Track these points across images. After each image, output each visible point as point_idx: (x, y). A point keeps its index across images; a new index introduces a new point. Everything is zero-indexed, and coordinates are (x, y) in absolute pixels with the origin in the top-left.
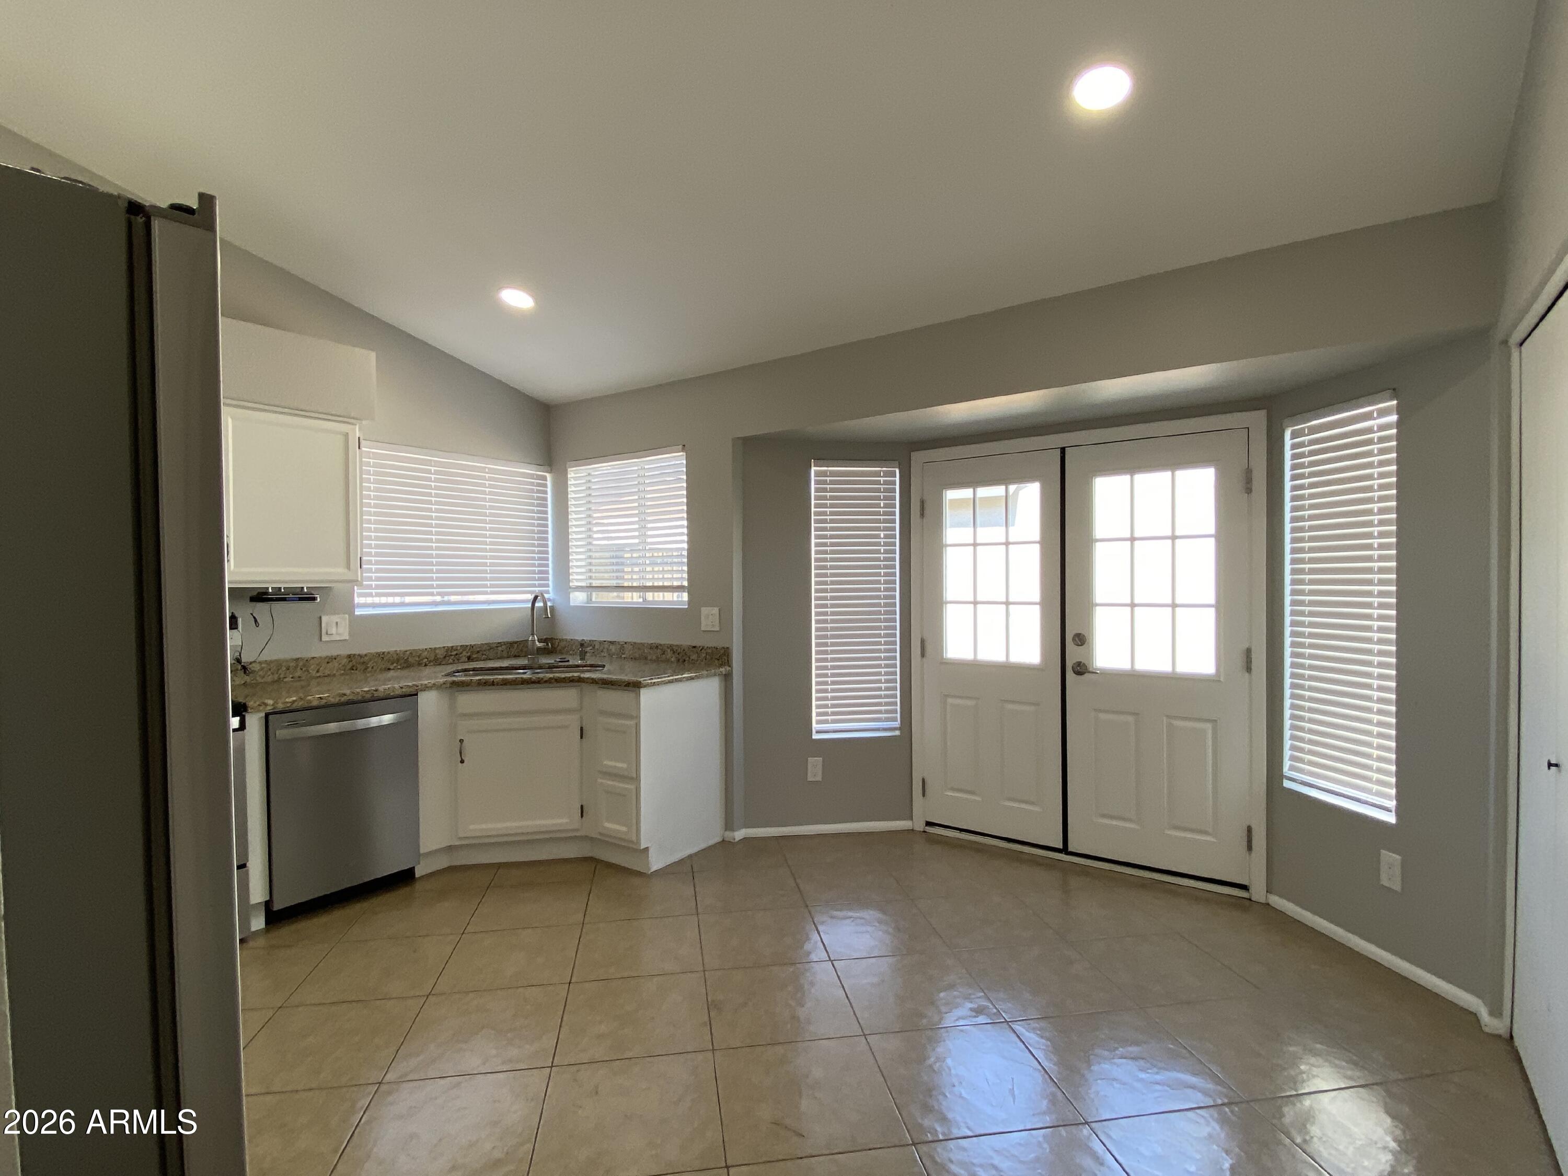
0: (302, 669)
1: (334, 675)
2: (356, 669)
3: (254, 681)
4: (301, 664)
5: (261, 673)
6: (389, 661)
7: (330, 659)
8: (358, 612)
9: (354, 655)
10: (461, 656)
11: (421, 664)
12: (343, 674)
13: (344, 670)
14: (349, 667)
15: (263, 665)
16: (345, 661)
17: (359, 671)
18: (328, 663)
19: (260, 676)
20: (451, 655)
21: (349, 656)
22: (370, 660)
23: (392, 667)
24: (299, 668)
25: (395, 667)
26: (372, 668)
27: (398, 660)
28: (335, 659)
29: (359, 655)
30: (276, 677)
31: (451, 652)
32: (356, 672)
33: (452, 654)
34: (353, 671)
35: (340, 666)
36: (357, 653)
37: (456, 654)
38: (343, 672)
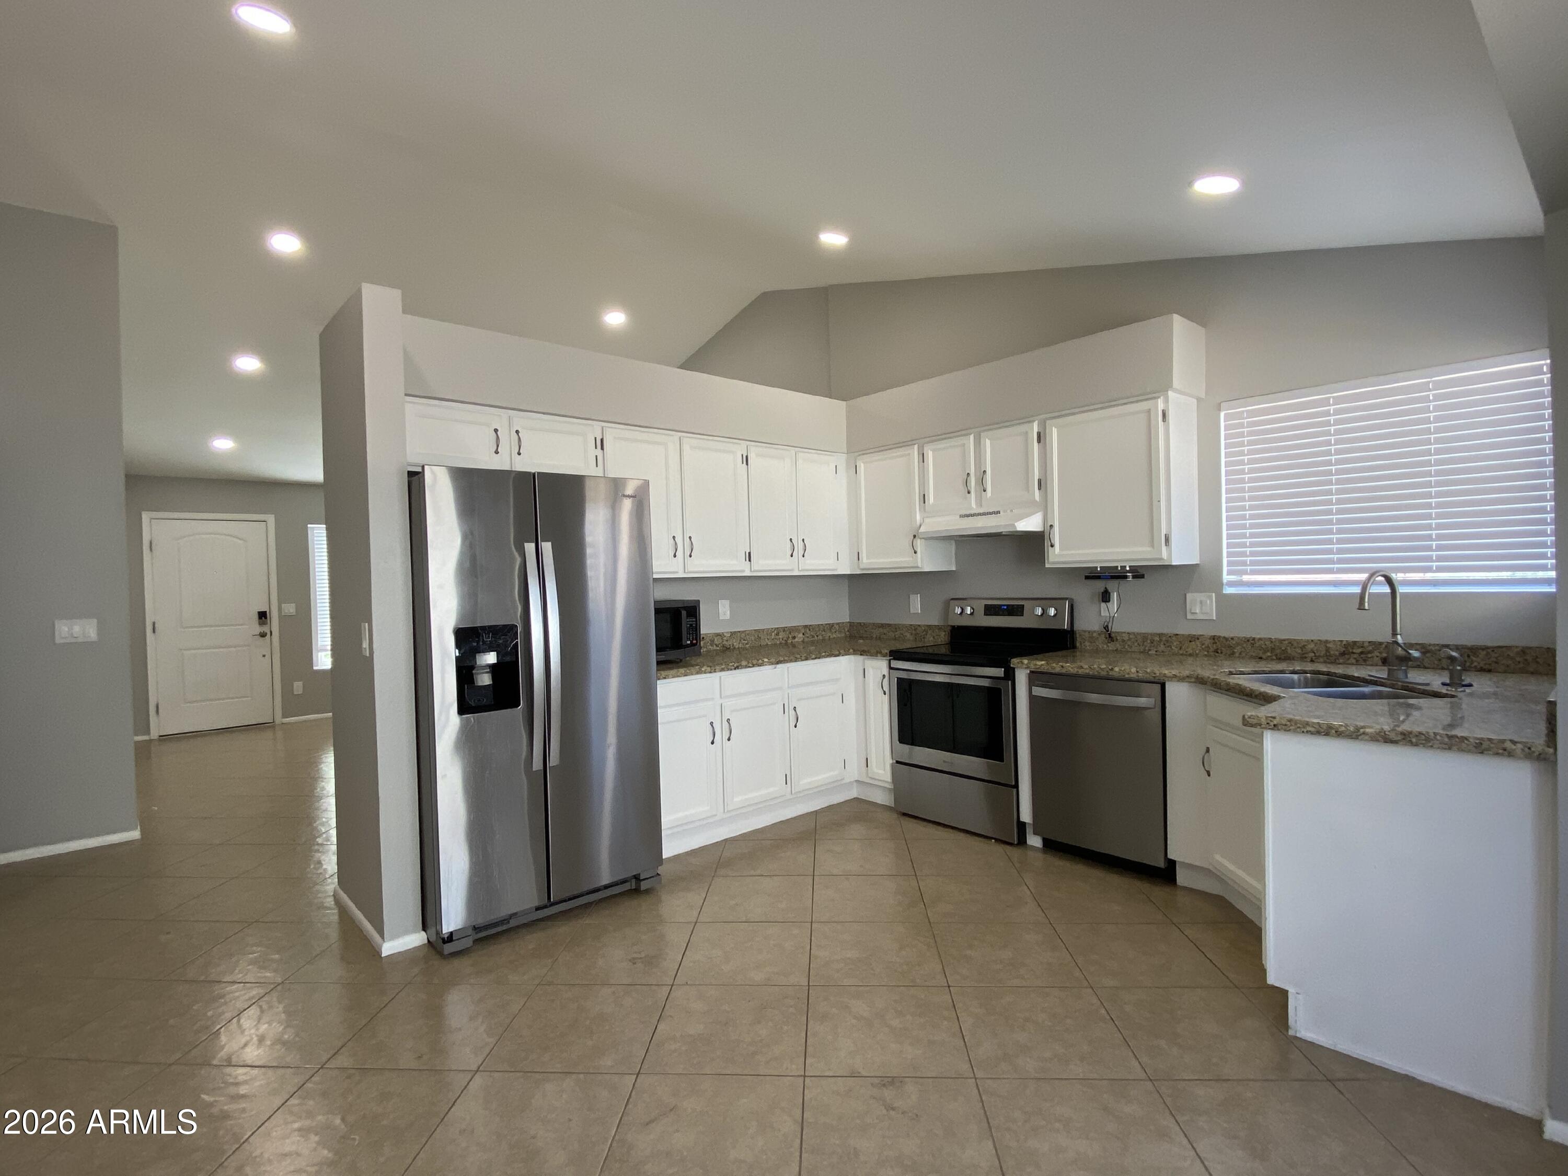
0: (1165, 644)
1: (1197, 655)
2: (1221, 653)
3: (1124, 650)
4: (1164, 639)
5: (1129, 643)
6: (1260, 648)
7: (1193, 638)
8: (1228, 590)
9: (1220, 637)
10: (1370, 655)
11: (1306, 658)
12: (1206, 655)
13: (1208, 652)
14: (1212, 649)
15: (1131, 636)
16: (1207, 642)
17: (1225, 655)
18: (1190, 641)
19: (1128, 645)
20: (1353, 653)
21: (1213, 638)
22: (1238, 644)
23: (1264, 657)
24: (1162, 643)
25: (1269, 656)
26: (1240, 654)
27: (1273, 650)
28: (1198, 639)
29: (1224, 637)
30: (1142, 648)
31: (1353, 649)
32: (1221, 655)
33: (1354, 651)
34: (1217, 654)
35: (1203, 647)
36: (1223, 635)
37: (1362, 653)
38: (1206, 653)
